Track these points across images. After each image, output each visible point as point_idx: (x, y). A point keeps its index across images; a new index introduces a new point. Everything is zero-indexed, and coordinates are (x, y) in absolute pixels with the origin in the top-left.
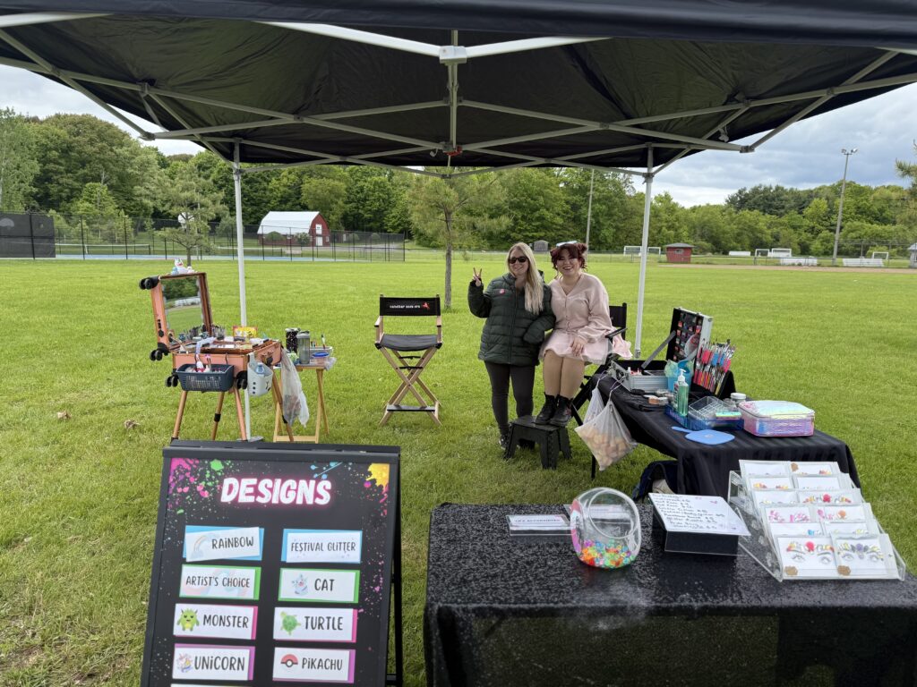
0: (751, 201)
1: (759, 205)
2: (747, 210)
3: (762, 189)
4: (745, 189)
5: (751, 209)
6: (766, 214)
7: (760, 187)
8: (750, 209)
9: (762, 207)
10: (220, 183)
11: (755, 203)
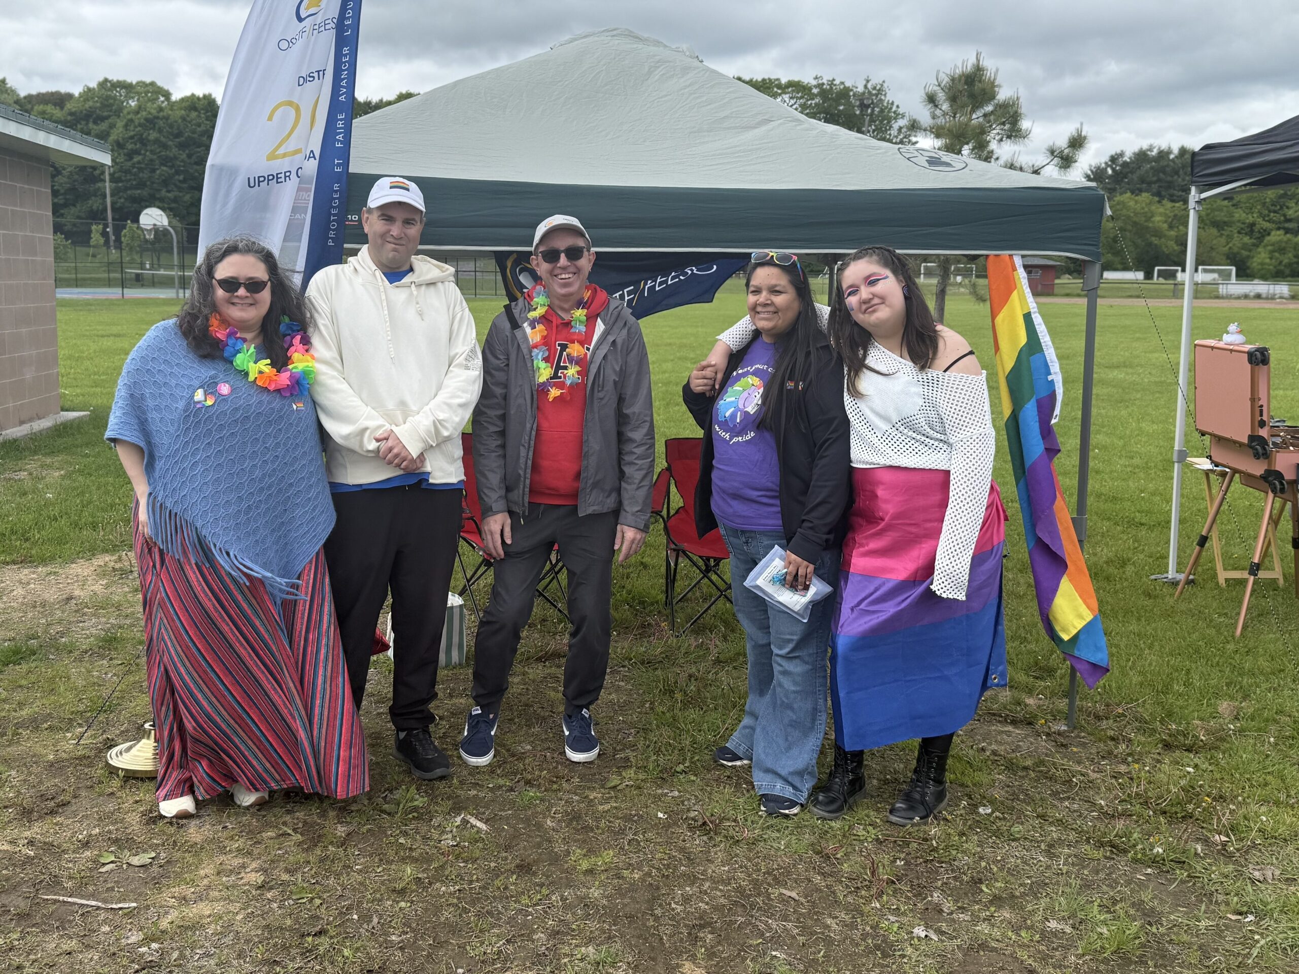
0: (1135, 177)
1: (1150, 183)
2: (1128, 194)
3: (1155, 152)
4: (1122, 154)
5: (1136, 192)
6: (1165, 202)
7: (1151, 150)
8: (1133, 193)
9: (1155, 187)
10: (130, 146)
11: (1142, 180)
